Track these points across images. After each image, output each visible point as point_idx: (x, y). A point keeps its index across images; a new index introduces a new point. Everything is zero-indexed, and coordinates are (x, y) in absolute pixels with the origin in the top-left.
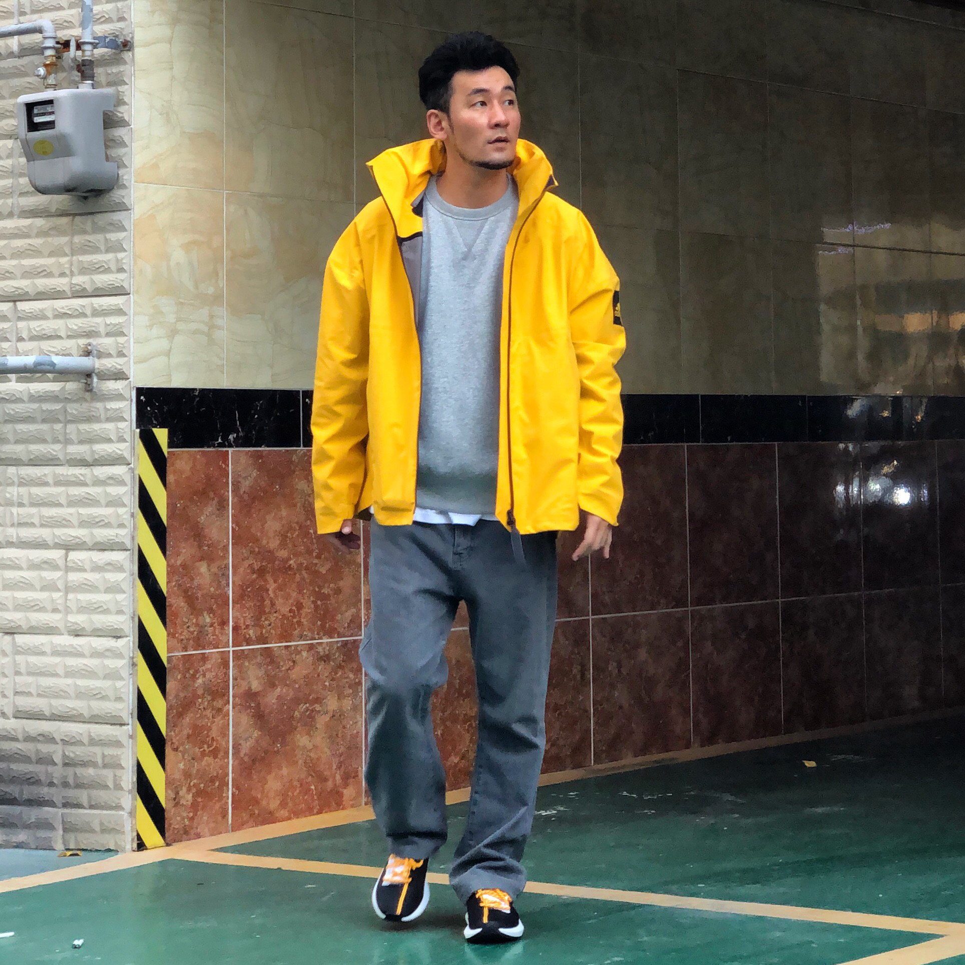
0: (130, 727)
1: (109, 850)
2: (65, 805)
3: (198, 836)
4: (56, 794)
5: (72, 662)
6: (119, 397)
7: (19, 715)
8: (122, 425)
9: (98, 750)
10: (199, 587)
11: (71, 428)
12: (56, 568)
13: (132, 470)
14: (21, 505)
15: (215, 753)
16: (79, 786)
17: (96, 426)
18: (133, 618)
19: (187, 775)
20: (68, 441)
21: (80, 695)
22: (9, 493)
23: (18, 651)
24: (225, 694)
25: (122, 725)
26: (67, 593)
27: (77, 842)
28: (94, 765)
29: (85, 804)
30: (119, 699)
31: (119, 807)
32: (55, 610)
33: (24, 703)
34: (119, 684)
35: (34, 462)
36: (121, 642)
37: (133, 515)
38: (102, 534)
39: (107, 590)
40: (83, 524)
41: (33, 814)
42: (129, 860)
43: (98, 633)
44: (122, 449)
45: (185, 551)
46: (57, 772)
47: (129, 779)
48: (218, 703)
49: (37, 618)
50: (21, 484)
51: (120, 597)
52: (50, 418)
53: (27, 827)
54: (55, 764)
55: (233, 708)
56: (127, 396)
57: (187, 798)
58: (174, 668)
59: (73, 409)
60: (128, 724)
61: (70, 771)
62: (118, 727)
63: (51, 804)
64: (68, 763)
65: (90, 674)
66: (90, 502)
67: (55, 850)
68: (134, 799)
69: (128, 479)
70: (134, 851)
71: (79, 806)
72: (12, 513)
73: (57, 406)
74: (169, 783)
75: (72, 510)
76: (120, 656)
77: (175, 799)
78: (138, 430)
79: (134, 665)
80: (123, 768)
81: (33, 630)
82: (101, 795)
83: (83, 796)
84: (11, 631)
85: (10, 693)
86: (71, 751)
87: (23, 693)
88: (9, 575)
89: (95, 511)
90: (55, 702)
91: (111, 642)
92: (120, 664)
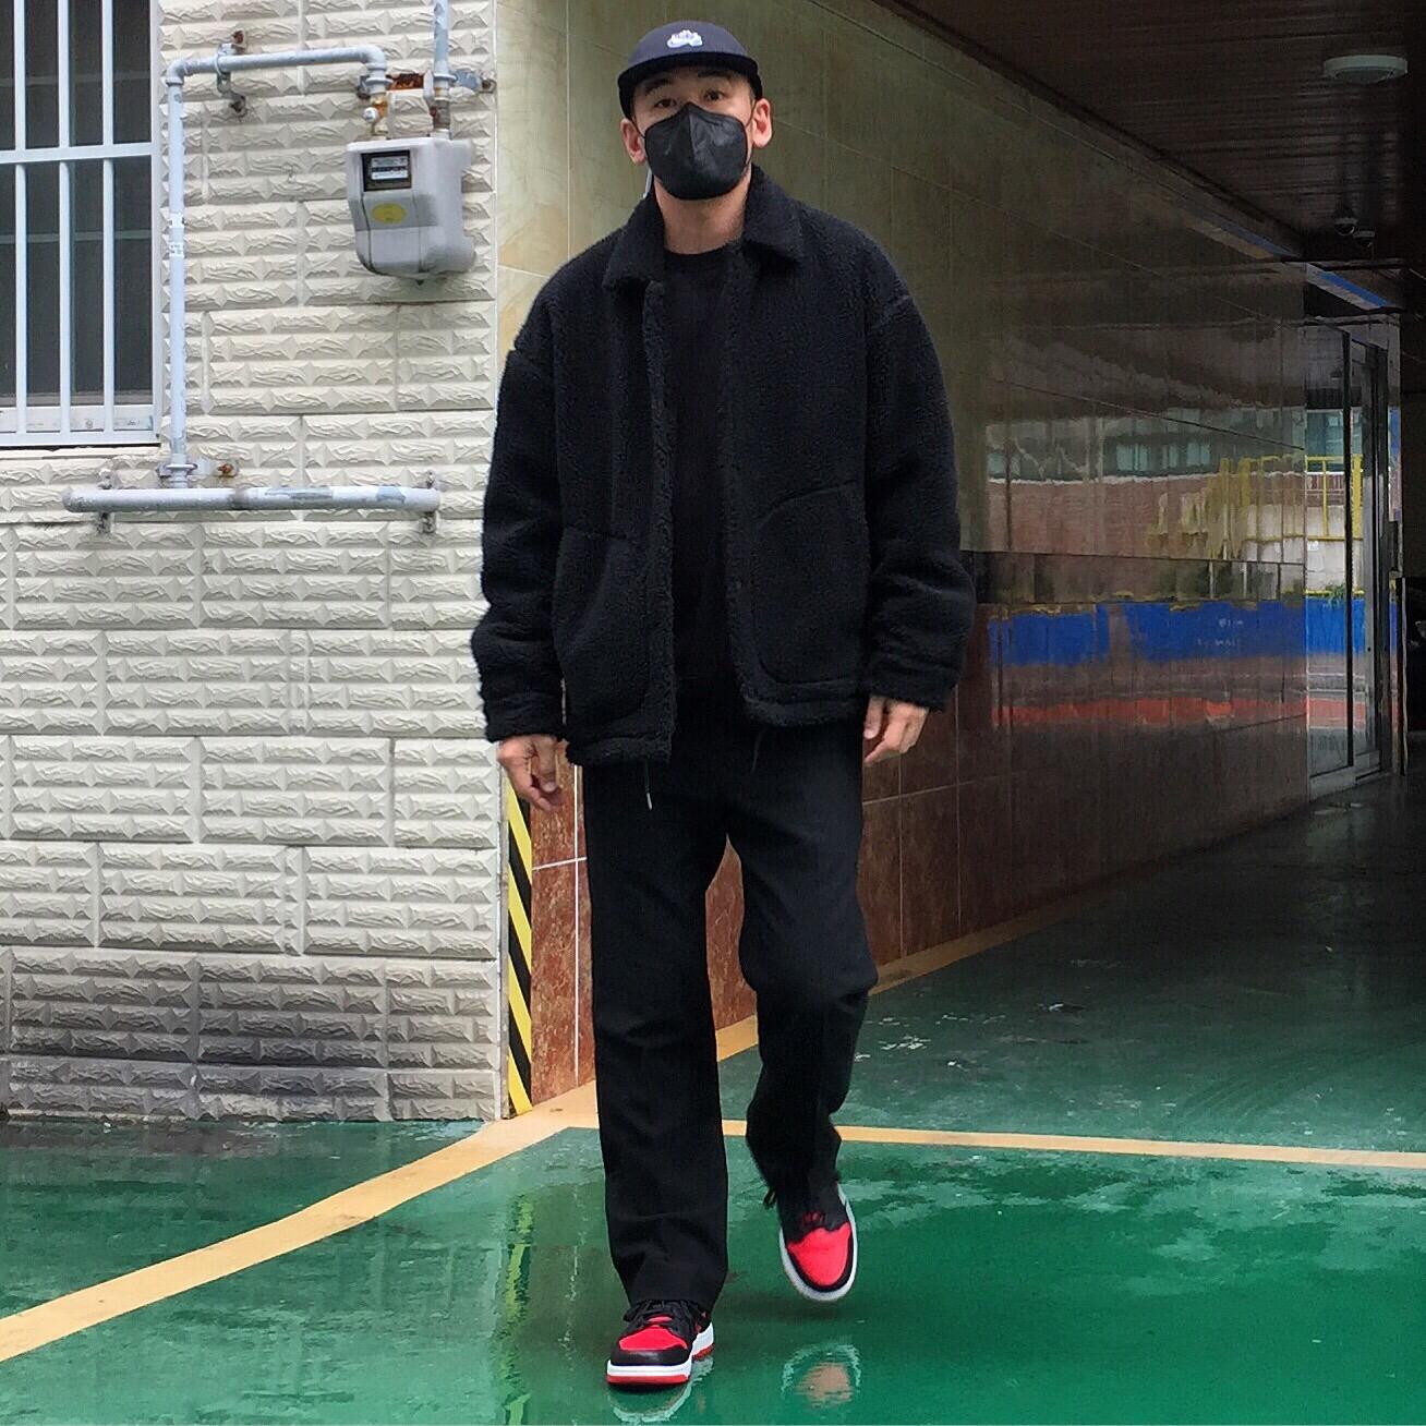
0: (497, 962)
1: (468, 1119)
4: (379, 1050)
5: (405, 881)
7: (313, 950)
9: (447, 994)
12: (376, 761)
15: (565, 990)
16: (416, 1039)
18: (500, 825)
21: (419, 923)
22: (296, 665)
23: (313, 868)
25: (484, 960)
26: (393, 794)
27: (414, 1111)
28: (442, 1011)
29: (427, 1061)
30: (481, 927)
31: (483, 1064)
32: (375, 815)
33: (319, 934)
34: (480, 910)
36: (482, 856)
38: (452, 718)
39: (461, 790)
40: (419, 705)
41: (340, 1077)
43: (446, 843)
46: (378, 1023)
47: (495, 1029)
49: (343, 826)
51: (481, 798)
53: (331, 1093)
54: (377, 1012)
60: (494, 959)
61: (401, 1020)
62: (479, 962)
63: (372, 1063)
64: (398, 1010)
65: (434, 896)
68: (505, 1053)
70: (504, 1118)
71: (417, 1064)
75: (401, 687)
76: (484, 872)
79: (503, 884)
80: (487, 1014)
81: (339, 842)
82: (452, 1050)
83: (424, 1051)
84: (301, 843)
85: (299, 922)
86: (402, 996)
87: (322, 922)
88: (297, 770)
89: (437, 689)
90: (377, 933)
91: (468, 856)
92: (484, 883)
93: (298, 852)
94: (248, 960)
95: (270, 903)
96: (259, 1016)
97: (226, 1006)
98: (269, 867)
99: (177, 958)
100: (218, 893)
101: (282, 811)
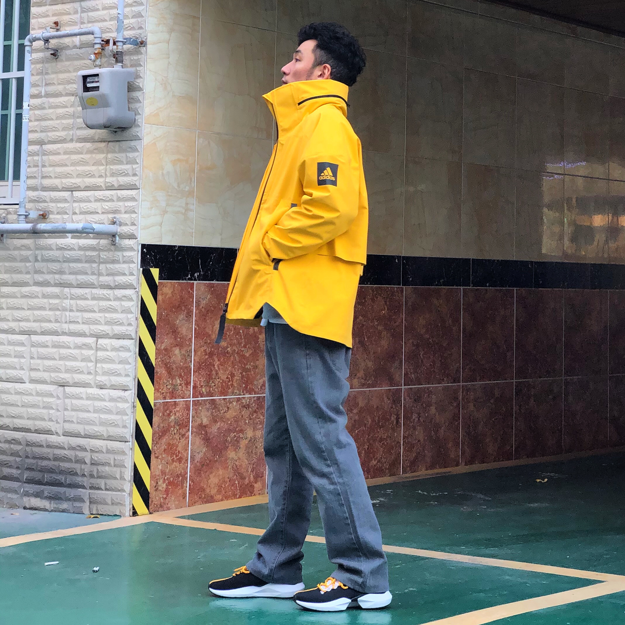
0: (130, 443)
1: (116, 515)
2: (92, 488)
3: (168, 509)
4: (85, 481)
5: (98, 404)
6: (131, 249)
7: (66, 434)
8: (132, 265)
9: (111, 456)
10: (174, 362)
11: (102, 266)
12: (91, 348)
13: (138, 292)
14: (71, 311)
15: (180, 460)
16: (99, 477)
17: (117, 266)
18: (135, 379)
19: (163, 473)
20: (100, 274)
21: (102, 423)
22: (65, 303)
23: (67, 396)
24: (187, 425)
25: (126, 442)
26: (96, 363)
27: (97, 510)
28: (109, 464)
29: (103, 487)
30: (125, 427)
31: (123, 490)
32: (89, 373)
33: (69, 427)
34: (125, 418)
35: (80, 286)
36: (127, 393)
37: (137, 319)
38: (119, 329)
39: (120, 362)
40: (108, 323)
41: (72, 492)
42: (127, 521)
43: (114, 387)
44: (132, 279)
45: (167, 341)
46: (87, 469)
47: (129, 474)
48: (183, 431)
49: (78, 377)
50: (72, 299)
51: (127, 367)
52: (90, 260)
53: (68, 500)
54: (86, 463)
55: (192, 434)
56: (136, 248)
57: (163, 486)
58: (158, 409)
59: (104, 255)
60: (130, 442)
61: (94, 469)
62: (123, 443)
63: (83, 487)
64: (94, 463)
65: (109, 411)
66: (112, 310)
67: (84, 514)
68: (132, 486)
69: (134, 297)
70: (131, 516)
71: (99, 489)
72: (66, 316)
73: (94, 253)
74: (152, 477)
75: (101, 315)
76: (126, 401)
77: (156, 486)
78: (142, 269)
79: (134, 407)
80: (126, 467)
81: (76, 385)
82: (112, 483)
83: (102, 483)
84: (63, 385)
85: (61, 421)
86: (96, 456)
87: (68, 421)
88: (63, 351)
89: (114, 316)
90: (87, 427)
91: (121, 393)
92: (126, 406)
93: (61, 389)
94: (43, 437)
95: (51, 412)
96: (45, 463)
97: (34, 458)
98: (51, 395)
99: (18, 435)
100: (33, 406)
101: (57, 370)
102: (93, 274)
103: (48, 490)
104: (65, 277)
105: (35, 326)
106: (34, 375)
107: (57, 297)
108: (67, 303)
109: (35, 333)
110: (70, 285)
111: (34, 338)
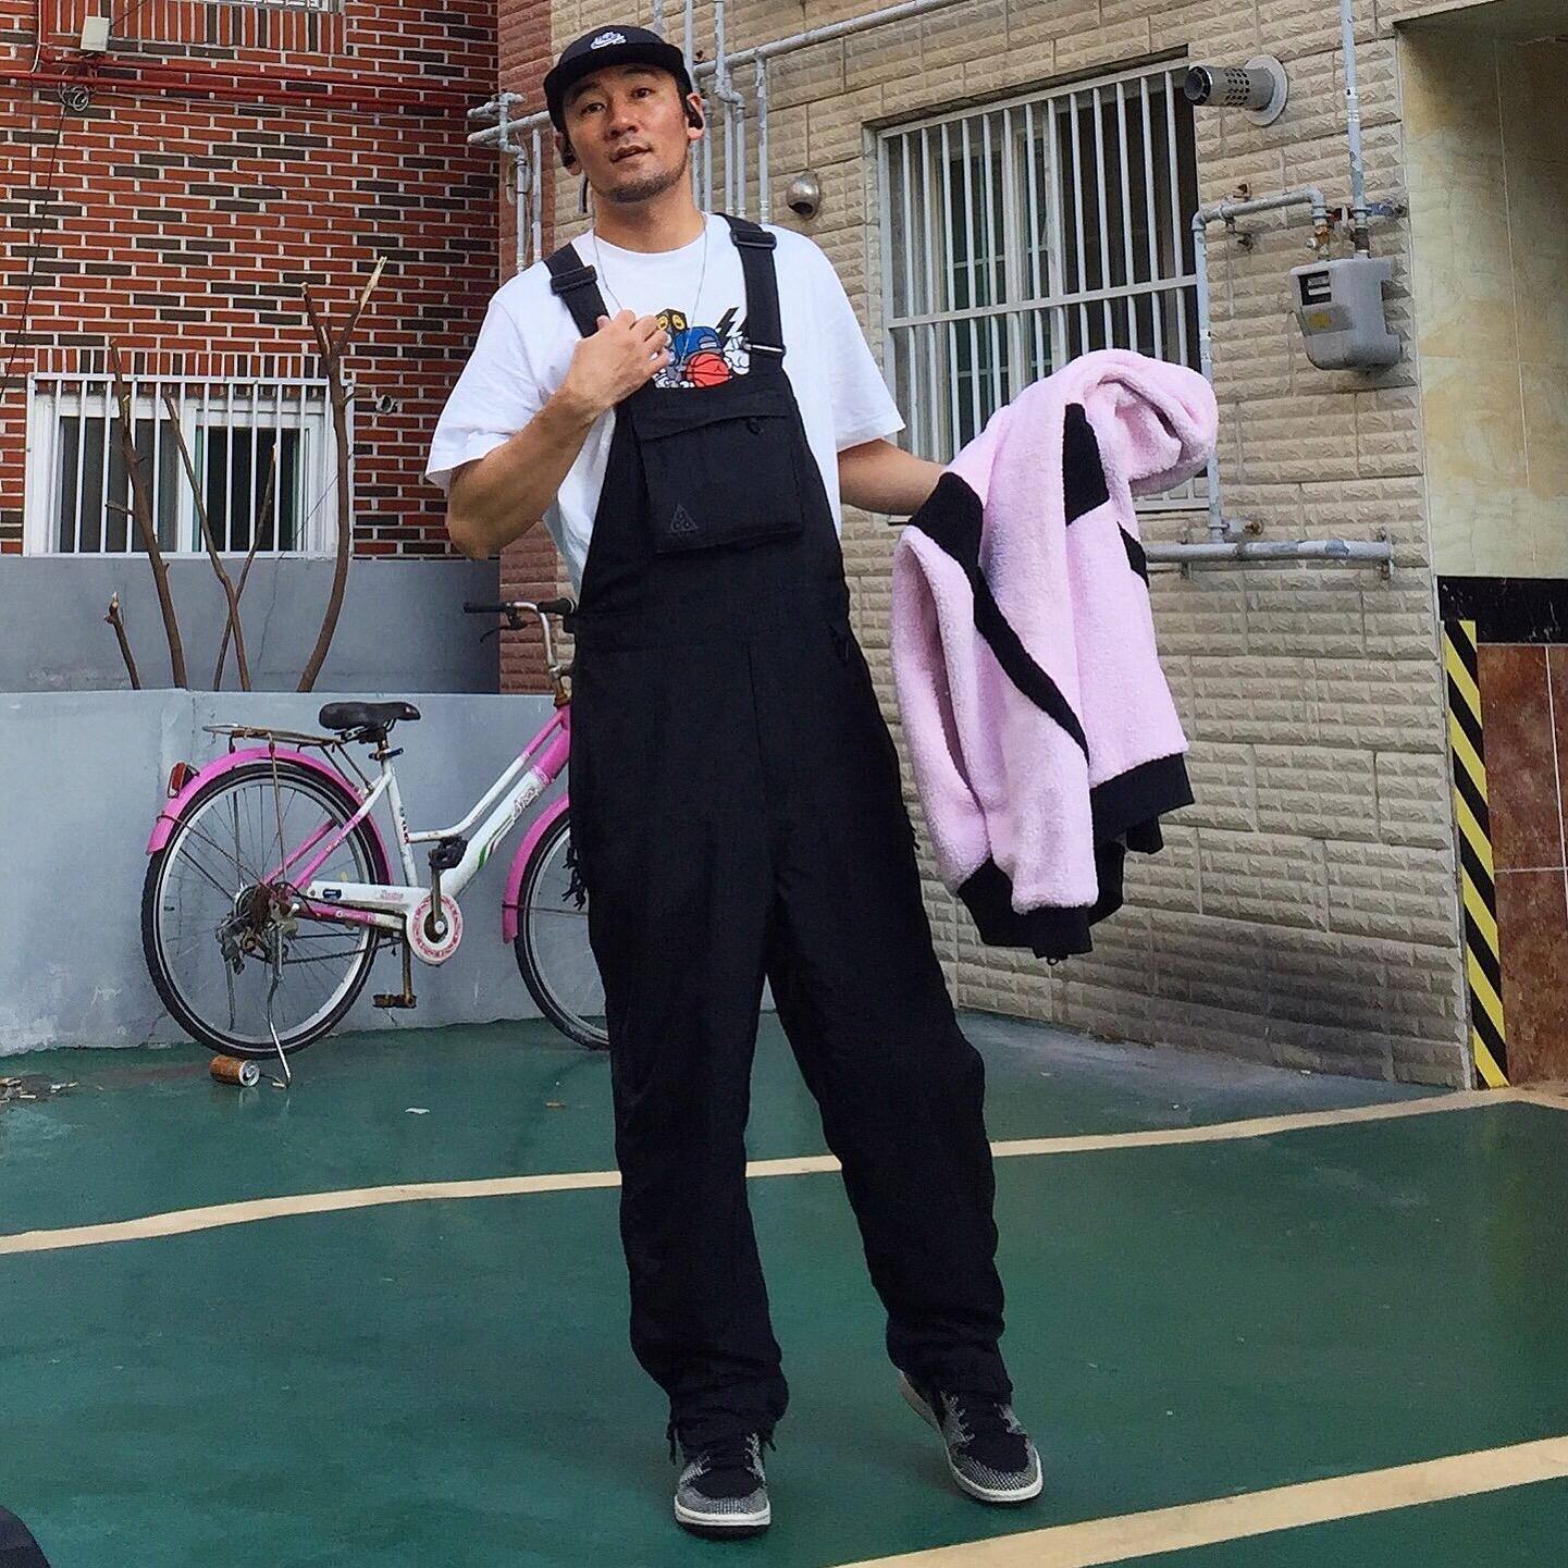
0: (1459, 949)
1: (1446, 1086)
2: (1393, 1031)
3: (1545, 1078)
4: (1383, 1018)
5: (1390, 873)
6: (1420, 586)
7: (1338, 927)
8: (1425, 616)
9: (1425, 973)
10: (1524, 797)
11: (1369, 618)
12: (1362, 768)
13: (1440, 666)
14: (1321, 699)
16: (1407, 1011)
17: (1397, 617)
18: (1453, 829)
19: (1527, 1007)
20: (1366, 633)
21: (1402, 910)
22: (1308, 686)
25: (1449, 946)
26: (1378, 797)
27: (1409, 1073)
28: (1422, 988)
29: (1416, 1031)
30: (1445, 918)
31: (1454, 1038)
32: (1367, 815)
33: (1340, 915)
34: (1443, 900)
35: (1331, 654)
36: (1442, 855)
37: (1444, 715)
38: (1412, 735)
39: (1422, 797)
40: (1390, 723)
41: (1359, 1038)
42: (1469, 1098)
43: (1415, 843)
44: (1428, 642)
45: (1507, 756)
46: (1382, 995)
47: (1461, 1008)
49: (1346, 823)
50: (1320, 678)
51: (1437, 804)
52: (1346, 608)
53: (1354, 1052)
54: (1379, 985)
56: (1428, 584)
57: (1530, 1034)
58: (1504, 886)
59: (1370, 597)
60: (1457, 946)
61: (1397, 994)
62: (1446, 948)
63: (1378, 1028)
64: (1393, 984)
65: (1410, 888)
66: (1397, 699)
67: (1386, 1080)
68: (1470, 1030)
69: (1435, 675)
70: (1475, 1089)
71: (1409, 1033)
72: (1312, 710)
73: (1354, 595)
74: (1507, 1015)
75: (1377, 707)
76: (1443, 870)
77: (1515, 1034)
78: (1443, 622)
79: (1459, 880)
80: (1455, 994)
81: (1344, 836)
82: (1433, 1023)
83: (1413, 1023)
84: (1321, 836)
85: (1324, 903)
86: (1395, 971)
87: (1339, 904)
88: (1313, 774)
89: (1401, 709)
90: (1376, 917)
91: (1431, 854)
92: (1444, 879)
93: (1320, 843)
94: (1295, 931)
95: (1305, 885)
96: (1302, 981)
98: (1302, 855)
99: (1250, 927)
100: (1272, 874)
101: (1306, 808)
102: (1354, 632)
103: (1313, 1031)
104: (1303, 638)
105: (1260, 727)
106: (1268, 817)
107: (1292, 674)
108: (1311, 685)
109: (1261, 741)
110: (1313, 654)
111: (1260, 749)
